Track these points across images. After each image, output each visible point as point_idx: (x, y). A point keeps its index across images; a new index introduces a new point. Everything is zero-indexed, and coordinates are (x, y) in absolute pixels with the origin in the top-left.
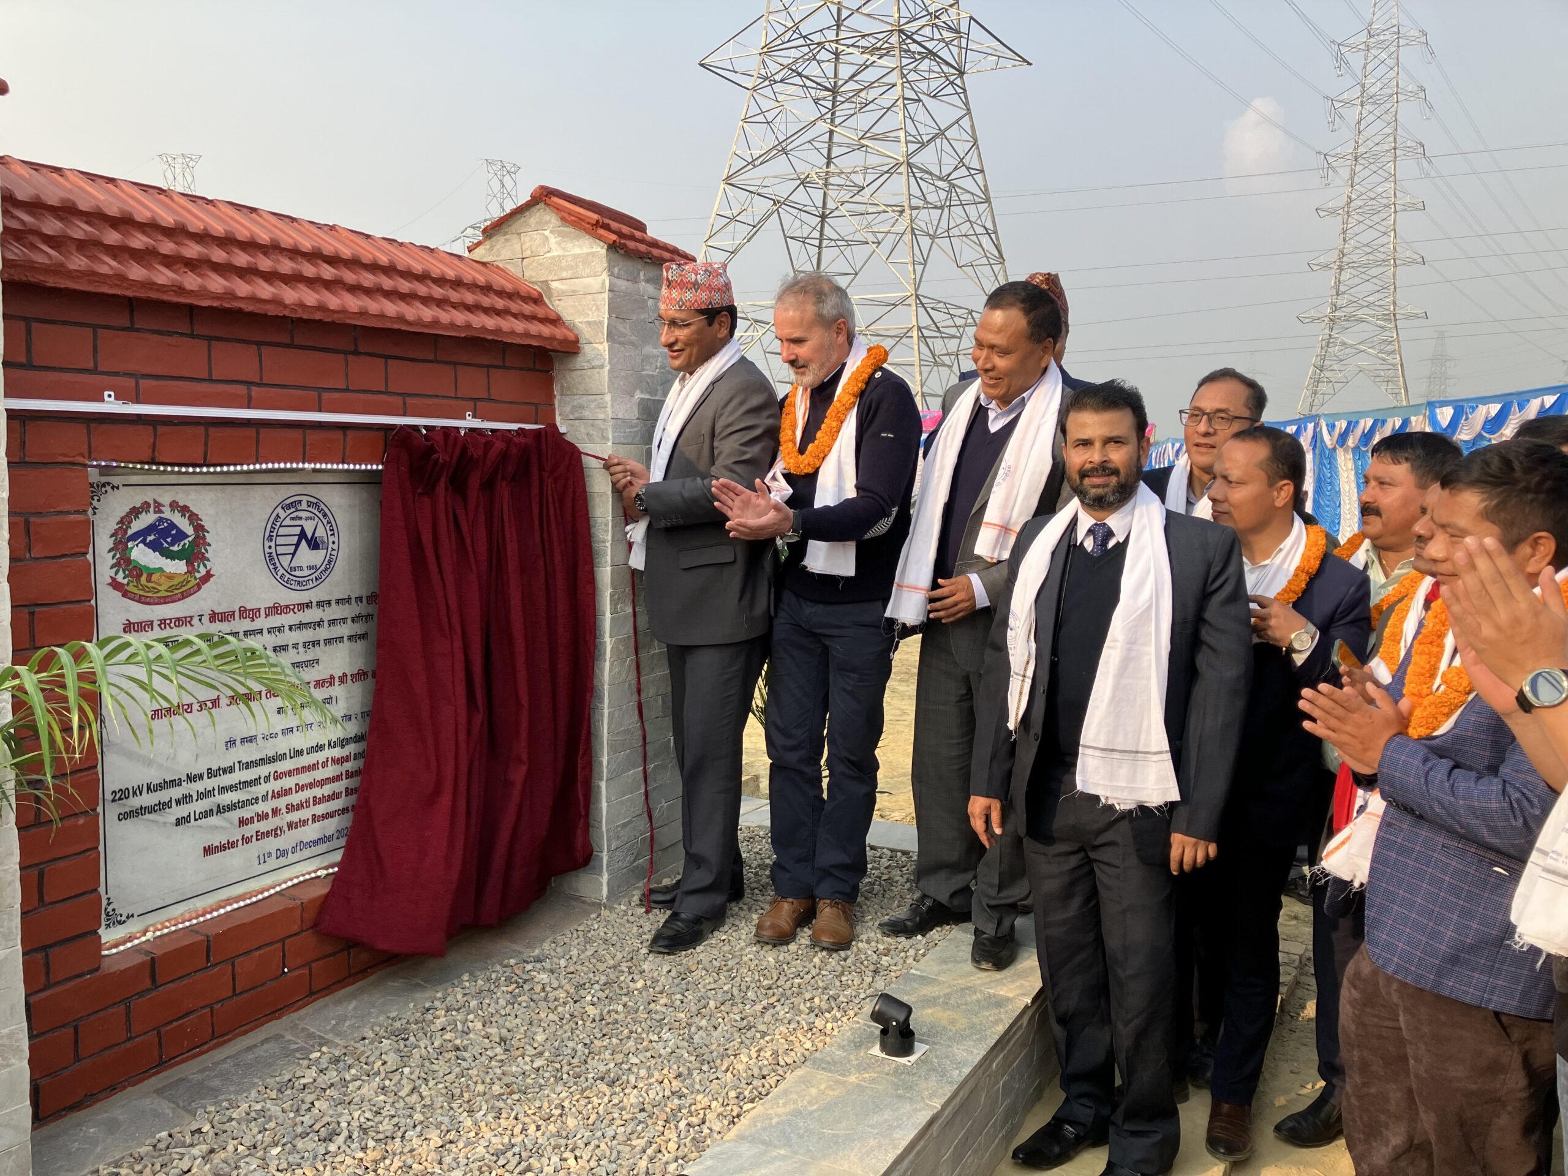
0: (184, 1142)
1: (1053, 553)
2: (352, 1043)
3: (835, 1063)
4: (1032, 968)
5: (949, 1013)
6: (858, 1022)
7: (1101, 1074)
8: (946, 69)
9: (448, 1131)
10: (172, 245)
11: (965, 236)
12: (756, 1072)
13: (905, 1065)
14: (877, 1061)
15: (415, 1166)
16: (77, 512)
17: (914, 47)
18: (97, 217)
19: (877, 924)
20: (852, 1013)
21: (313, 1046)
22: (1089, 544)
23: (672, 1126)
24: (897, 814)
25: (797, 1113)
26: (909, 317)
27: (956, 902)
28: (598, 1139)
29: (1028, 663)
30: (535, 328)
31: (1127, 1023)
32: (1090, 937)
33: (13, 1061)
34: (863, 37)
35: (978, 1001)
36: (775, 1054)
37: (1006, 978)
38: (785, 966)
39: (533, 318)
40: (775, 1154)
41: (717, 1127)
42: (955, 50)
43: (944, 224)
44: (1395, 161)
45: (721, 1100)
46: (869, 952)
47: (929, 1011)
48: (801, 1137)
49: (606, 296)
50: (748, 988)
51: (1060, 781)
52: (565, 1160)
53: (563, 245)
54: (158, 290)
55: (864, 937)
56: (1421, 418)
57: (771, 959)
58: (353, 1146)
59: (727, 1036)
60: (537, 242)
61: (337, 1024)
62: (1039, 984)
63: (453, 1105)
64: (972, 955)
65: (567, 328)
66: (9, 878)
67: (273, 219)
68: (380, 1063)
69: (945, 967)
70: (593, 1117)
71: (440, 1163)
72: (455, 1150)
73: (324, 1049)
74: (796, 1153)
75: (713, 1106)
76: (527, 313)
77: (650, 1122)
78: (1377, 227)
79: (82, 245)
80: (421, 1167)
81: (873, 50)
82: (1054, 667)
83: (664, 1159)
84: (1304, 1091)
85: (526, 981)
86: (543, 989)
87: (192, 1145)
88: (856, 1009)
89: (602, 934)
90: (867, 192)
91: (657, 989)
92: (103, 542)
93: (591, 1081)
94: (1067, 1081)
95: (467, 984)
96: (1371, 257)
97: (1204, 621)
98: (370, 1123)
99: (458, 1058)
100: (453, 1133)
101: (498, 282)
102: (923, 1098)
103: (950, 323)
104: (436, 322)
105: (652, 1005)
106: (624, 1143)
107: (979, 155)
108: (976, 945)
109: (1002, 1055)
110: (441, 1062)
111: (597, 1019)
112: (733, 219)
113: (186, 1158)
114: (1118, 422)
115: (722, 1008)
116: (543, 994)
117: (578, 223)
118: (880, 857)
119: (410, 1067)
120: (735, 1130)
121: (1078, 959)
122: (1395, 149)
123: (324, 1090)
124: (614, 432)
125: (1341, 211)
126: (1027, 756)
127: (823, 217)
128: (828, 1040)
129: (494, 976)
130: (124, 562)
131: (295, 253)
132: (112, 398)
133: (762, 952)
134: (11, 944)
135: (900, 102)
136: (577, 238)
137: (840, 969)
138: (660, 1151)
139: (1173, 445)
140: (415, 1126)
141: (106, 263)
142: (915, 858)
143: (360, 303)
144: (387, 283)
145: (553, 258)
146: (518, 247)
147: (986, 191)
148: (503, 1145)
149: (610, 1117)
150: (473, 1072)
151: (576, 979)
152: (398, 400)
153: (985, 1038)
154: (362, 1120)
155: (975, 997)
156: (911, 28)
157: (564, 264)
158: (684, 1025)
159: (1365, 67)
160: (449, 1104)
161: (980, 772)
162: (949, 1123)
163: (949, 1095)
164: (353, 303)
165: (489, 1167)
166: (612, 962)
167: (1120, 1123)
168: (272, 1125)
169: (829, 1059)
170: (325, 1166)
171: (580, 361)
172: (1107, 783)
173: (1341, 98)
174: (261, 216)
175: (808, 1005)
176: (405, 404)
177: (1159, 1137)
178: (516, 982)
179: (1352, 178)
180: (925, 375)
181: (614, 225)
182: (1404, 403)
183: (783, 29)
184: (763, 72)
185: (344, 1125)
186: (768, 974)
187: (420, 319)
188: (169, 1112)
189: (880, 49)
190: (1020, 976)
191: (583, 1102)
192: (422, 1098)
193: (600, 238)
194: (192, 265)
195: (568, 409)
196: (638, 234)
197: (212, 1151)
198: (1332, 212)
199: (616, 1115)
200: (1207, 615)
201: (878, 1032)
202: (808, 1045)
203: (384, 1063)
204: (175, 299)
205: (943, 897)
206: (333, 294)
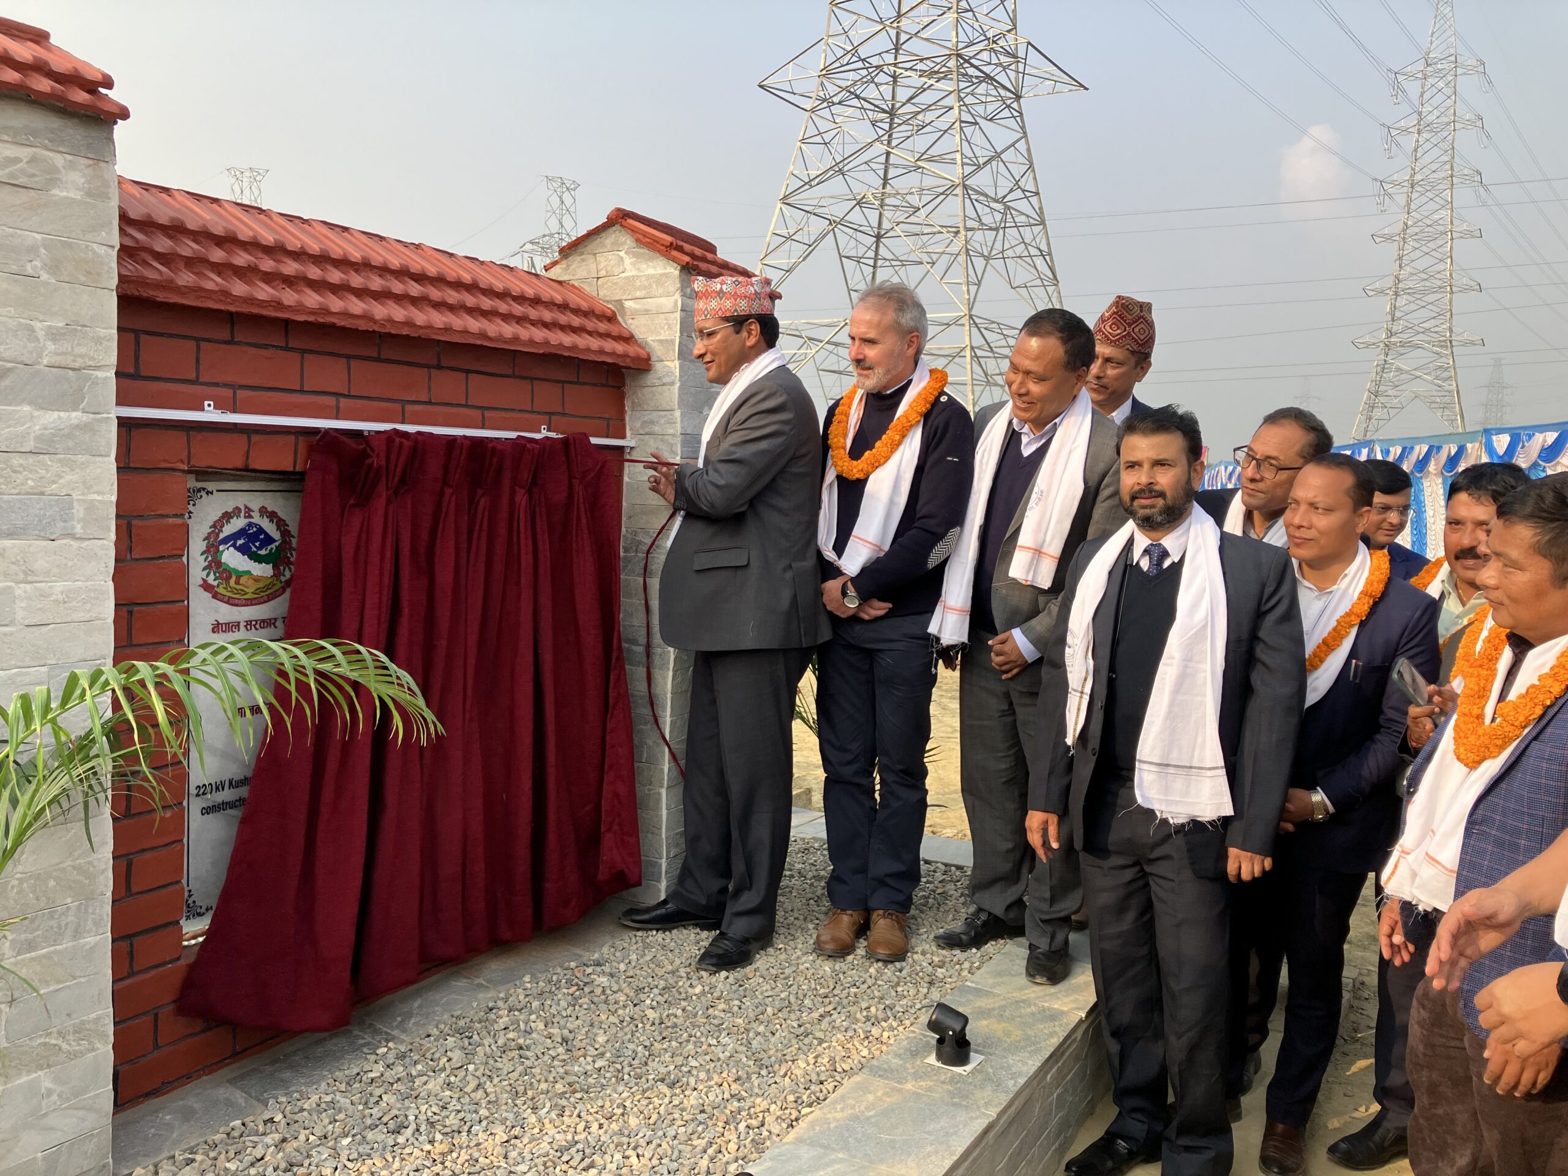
0: (257, 1131)
1: (1110, 573)
2: (418, 1039)
3: (891, 1071)
4: (1086, 984)
5: (1004, 1025)
6: (914, 1032)
7: (1154, 1089)
8: (1003, 92)
9: (513, 1127)
10: (271, 263)
11: (1020, 257)
12: (814, 1078)
13: (960, 1075)
14: (933, 1070)
15: (481, 1159)
16: (175, 516)
17: (971, 71)
18: (204, 235)
19: (932, 936)
20: (908, 1023)
21: (380, 1042)
22: (1145, 564)
23: (732, 1127)
24: (948, 830)
25: (855, 1118)
26: (963, 337)
27: (1012, 915)
28: (660, 1138)
29: (1085, 679)
30: (609, 345)
31: (1179, 1037)
32: (1144, 951)
33: (98, 1045)
34: (921, 60)
35: (1033, 1014)
36: (832, 1060)
37: (1060, 992)
38: (841, 975)
39: (607, 336)
40: (833, 1157)
41: (775, 1131)
42: (1012, 75)
43: (998, 246)
44: (1452, 189)
45: (779, 1104)
46: (925, 964)
47: (985, 1022)
48: (859, 1141)
49: (678, 315)
50: (805, 996)
51: (1116, 795)
52: (628, 1157)
53: (638, 266)
54: (258, 305)
55: (919, 949)
56: (1477, 445)
57: (827, 968)
58: (421, 1139)
59: (785, 1042)
60: (612, 262)
61: (403, 1021)
62: (1093, 999)
63: (518, 1102)
64: (1027, 969)
65: (640, 346)
66: (103, 866)
67: (364, 238)
68: (446, 1059)
69: (1000, 980)
70: (654, 1117)
71: (506, 1157)
72: (520, 1145)
73: (391, 1044)
74: (855, 1157)
75: (772, 1110)
76: (602, 331)
77: (710, 1123)
78: (1434, 253)
79: (191, 263)
80: (488, 1161)
81: (931, 74)
82: (1111, 684)
83: (725, 1160)
84: (1356, 1114)
85: (586, 984)
86: (604, 992)
87: (264, 1134)
88: (912, 1019)
89: (660, 940)
90: (923, 213)
91: (715, 995)
92: (197, 545)
93: (651, 1082)
94: (1120, 1096)
95: (529, 985)
96: (1427, 283)
97: (1259, 639)
98: (436, 1118)
99: (521, 1057)
100: (518, 1128)
101: (574, 300)
102: (978, 1107)
103: (1003, 343)
104: (516, 339)
105: (711, 1011)
106: (685, 1143)
107: (1035, 178)
108: (1031, 960)
109: (1056, 1068)
110: (505, 1060)
111: (657, 1022)
112: (789, 238)
113: (260, 1146)
114: (1169, 445)
115: (780, 1014)
116: (603, 997)
117: (652, 245)
118: (935, 871)
119: (474, 1063)
120: (793, 1134)
121: (1132, 972)
122: (1452, 176)
123: (392, 1084)
124: (682, 447)
125: (1397, 238)
126: (1084, 772)
127: (878, 237)
128: (884, 1048)
129: (555, 978)
130: (215, 565)
131: (384, 270)
132: (212, 408)
133: (818, 962)
134: (101, 931)
135: (957, 124)
136: (651, 259)
137: (896, 980)
138: (720, 1152)
139: (1226, 468)
140: (480, 1122)
141: (212, 280)
142: (969, 873)
143: (444, 319)
144: (470, 300)
145: (627, 278)
146: (594, 266)
147: (1041, 213)
148: (566, 1141)
149: (671, 1117)
150: (537, 1071)
151: (636, 983)
152: (477, 413)
153: (1039, 1050)
154: (430, 1114)
155: (1029, 1010)
156: (969, 52)
157: (638, 283)
158: (742, 1030)
159: (1422, 96)
160: (513, 1100)
161: (1037, 786)
162: (1004, 1133)
163: (1005, 1104)
164: (439, 319)
165: (554, 1162)
166: (670, 968)
167: (1173, 1137)
168: (341, 1116)
169: (885, 1066)
170: (394, 1157)
171: (651, 378)
172: (1162, 797)
173: (1397, 125)
174: (352, 235)
175: (865, 1013)
176: (483, 417)
177: (1210, 1154)
178: (577, 984)
179: (1409, 205)
180: (977, 394)
181: (687, 247)
182: (1460, 430)
183: (842, 52)
184: (821, 94)
185: (411, 1118)
186: (824, 983)
187: (501, 335)
188: (241, 1101)
189: (937, 72)
190: (1077, 989)
191: (644, 1102)
192: (487, 1095)
193: (674, 260)
194: (289, 281)
195: (638, 424)
196: (709, 256)
197: (284, 1140)
198: (1389, 238)
199: (676, 1116)
200: (1262, 634)
201: (934, 1042)
202: (865, 1052)
203: (449, 1060)
204: (274, 314)
205: (999, 910)
206: (419, 310)
